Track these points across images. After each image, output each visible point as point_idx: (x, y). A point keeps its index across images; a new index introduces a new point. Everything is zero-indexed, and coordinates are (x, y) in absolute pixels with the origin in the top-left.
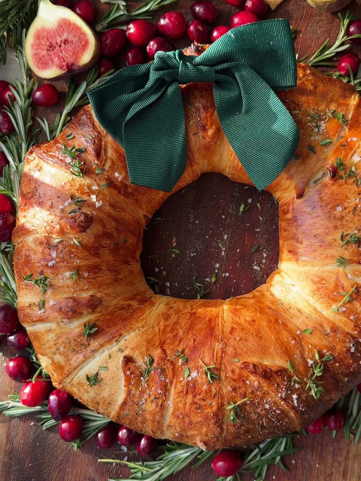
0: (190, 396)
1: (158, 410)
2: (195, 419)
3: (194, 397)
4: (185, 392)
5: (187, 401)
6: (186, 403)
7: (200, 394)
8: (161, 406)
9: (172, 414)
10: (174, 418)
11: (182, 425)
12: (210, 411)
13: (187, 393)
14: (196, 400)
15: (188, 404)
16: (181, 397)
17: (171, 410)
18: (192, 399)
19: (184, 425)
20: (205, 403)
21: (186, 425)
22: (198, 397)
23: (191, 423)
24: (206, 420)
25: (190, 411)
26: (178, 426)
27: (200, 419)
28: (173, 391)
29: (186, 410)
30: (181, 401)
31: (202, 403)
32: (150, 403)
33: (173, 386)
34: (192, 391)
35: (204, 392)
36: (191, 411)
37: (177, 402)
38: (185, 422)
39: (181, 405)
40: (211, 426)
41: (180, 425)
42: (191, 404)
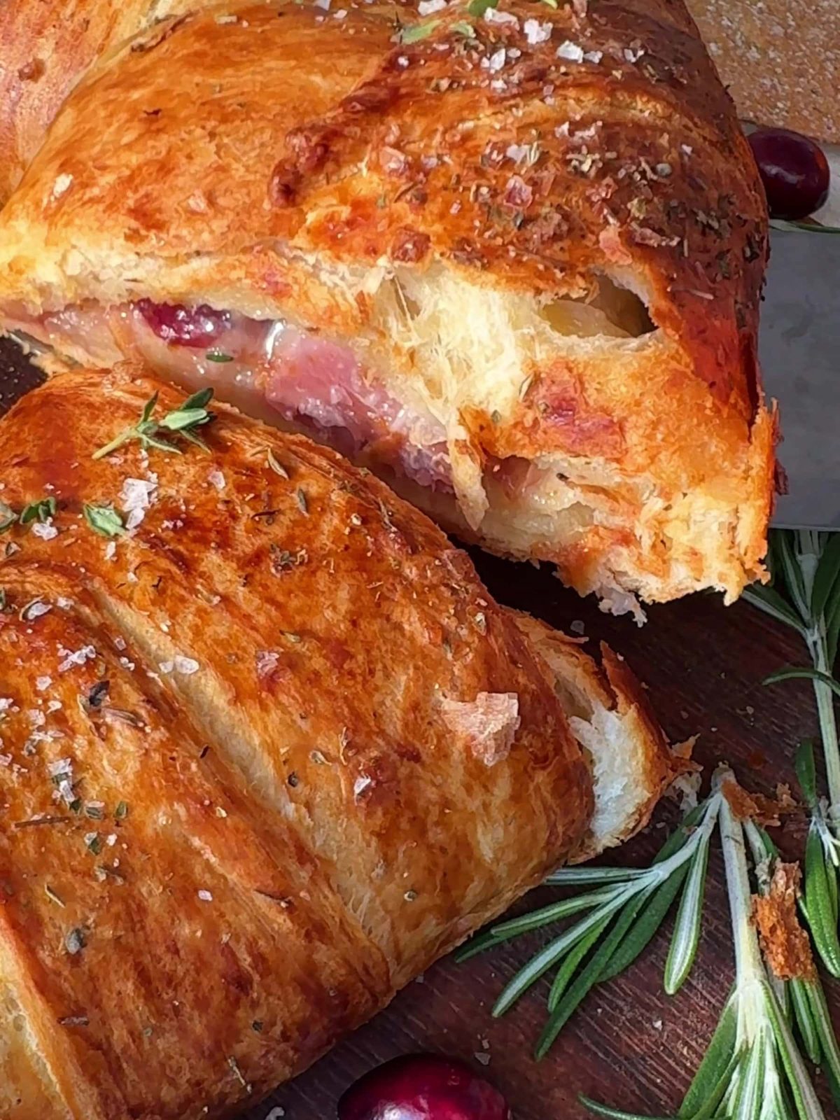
0: (211, 560)
1: (160, 735)
2: (328, 614)
3: (225, 543)
4: (174, 569)
5: (220, 588)
6: (225, 599)
7: (234, 517)
8: (151, 700)
9: (238, 699)
10: (264, 708)
11: (322, 705)
12: (336, 521)
13: (187, 565)
14: (245, 542)
15: (241, 592)
16: (182, 600)
17: (213, 690)
18: (226, 558)
19: (330, 694)
20: (285, 520)
21: (332, 681)
22: (240, 530)
23: (339, 651)
24: (361, 569)
25: (279, 606)
26: (317, 729)
27: (343, 594)
28: (131, 618)
29: (261, 620)
30: (201, 612)
31: (278, 531)
32: (100, 746)
33: (112, 601)
34: (195, 540)
35: (235, 497)
36: (280, 598)
37: (197, 632)
38: (316, 673)
39: (221, 627)
40: (411, 572)
41: (317, 714)
42: (248, 581)
